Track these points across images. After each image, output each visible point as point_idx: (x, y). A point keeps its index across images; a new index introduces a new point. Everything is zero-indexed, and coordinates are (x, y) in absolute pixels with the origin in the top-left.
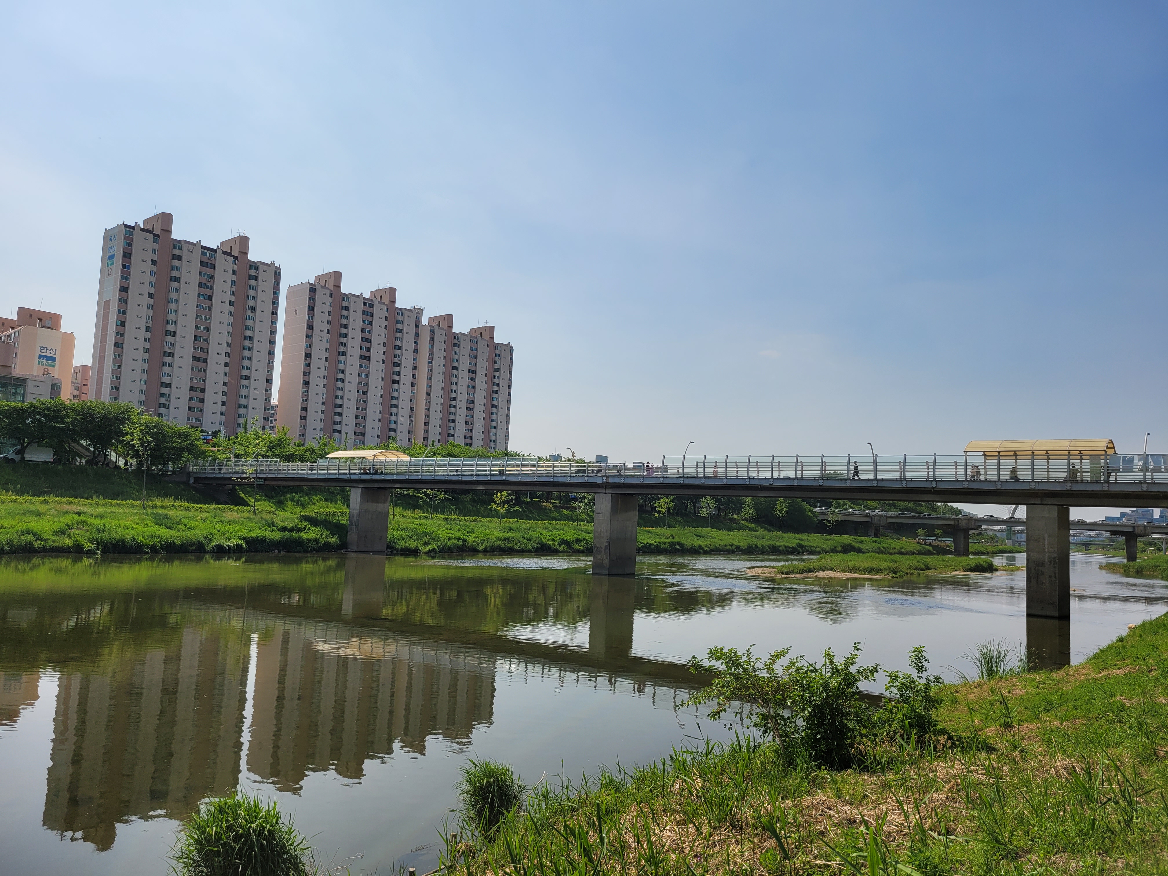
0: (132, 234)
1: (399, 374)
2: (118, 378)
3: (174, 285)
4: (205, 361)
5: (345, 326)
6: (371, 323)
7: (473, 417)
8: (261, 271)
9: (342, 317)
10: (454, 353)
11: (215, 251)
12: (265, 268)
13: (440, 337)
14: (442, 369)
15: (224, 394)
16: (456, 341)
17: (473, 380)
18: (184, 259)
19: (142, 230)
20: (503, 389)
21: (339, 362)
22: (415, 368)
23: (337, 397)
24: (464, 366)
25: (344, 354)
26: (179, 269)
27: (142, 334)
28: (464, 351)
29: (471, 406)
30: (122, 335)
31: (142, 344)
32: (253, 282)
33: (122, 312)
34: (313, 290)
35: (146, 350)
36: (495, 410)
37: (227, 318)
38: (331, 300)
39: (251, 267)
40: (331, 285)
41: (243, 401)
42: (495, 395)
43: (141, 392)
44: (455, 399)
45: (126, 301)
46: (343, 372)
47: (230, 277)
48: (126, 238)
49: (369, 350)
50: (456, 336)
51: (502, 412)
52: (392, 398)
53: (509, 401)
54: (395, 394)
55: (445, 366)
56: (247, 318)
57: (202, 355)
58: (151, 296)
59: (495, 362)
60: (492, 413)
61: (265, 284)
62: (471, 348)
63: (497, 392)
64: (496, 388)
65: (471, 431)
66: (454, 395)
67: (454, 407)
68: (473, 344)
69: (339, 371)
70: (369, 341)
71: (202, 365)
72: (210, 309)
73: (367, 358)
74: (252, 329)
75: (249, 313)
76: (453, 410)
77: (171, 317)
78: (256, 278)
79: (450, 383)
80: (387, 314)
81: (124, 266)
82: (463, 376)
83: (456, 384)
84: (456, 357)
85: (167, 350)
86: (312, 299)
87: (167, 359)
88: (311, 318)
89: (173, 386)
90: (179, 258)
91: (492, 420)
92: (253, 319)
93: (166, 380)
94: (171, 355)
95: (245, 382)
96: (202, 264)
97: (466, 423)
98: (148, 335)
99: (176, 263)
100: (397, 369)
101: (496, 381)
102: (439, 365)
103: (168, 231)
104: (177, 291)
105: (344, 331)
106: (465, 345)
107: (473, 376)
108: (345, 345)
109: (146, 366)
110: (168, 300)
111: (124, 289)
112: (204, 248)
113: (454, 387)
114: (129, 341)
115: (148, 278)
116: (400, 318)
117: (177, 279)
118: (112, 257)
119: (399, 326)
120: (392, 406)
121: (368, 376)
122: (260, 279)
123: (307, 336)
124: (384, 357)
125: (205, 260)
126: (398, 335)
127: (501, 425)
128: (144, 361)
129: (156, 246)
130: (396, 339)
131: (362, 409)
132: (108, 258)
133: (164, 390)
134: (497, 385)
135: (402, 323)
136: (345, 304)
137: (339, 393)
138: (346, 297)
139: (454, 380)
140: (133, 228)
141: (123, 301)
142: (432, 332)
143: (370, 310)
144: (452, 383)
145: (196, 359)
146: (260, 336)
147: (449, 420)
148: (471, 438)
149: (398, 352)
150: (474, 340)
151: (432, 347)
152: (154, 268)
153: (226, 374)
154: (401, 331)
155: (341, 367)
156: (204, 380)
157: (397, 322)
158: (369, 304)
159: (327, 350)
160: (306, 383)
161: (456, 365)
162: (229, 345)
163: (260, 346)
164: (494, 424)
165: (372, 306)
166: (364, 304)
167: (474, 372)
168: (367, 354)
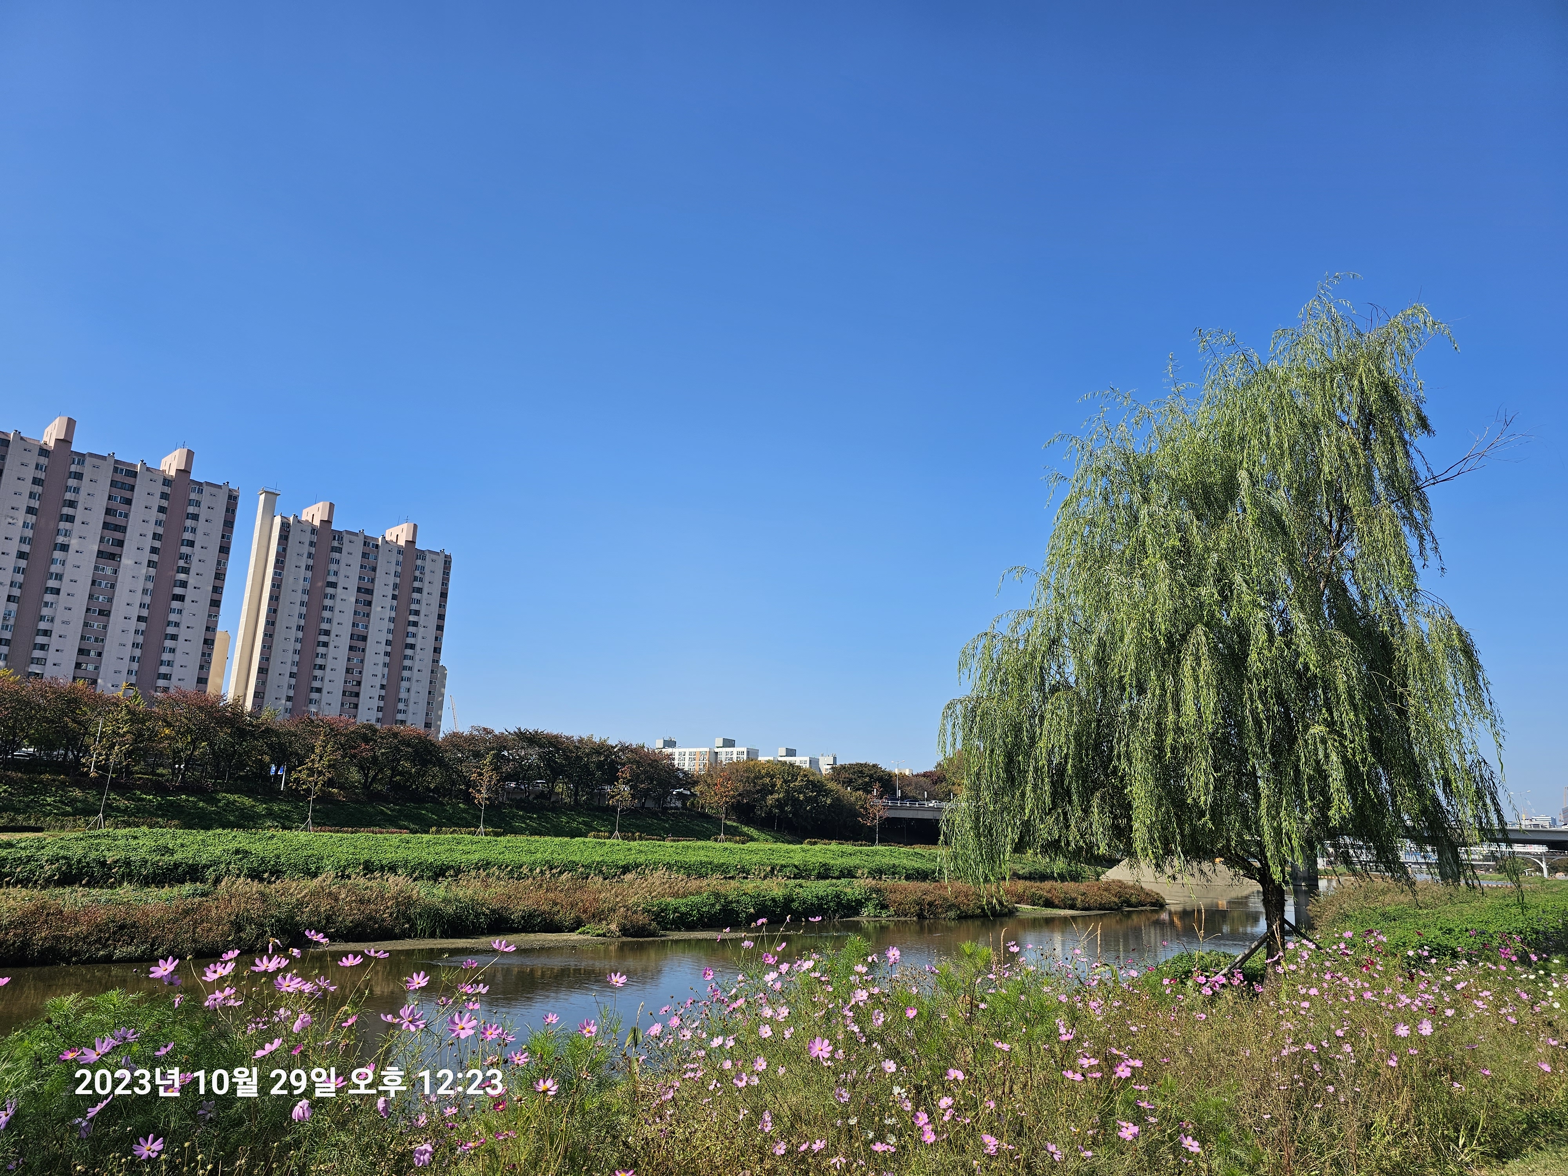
1: (184, 584)
5: (71, 504)
6: (128, 502)
7: (362, 661)
9: (67, 489)
10: (329, 561)
14: (303, 585)
16: (336, 544)
17: (367, 603)
20: (428, 621)
21: (53, 561)
23: (39, 618)
24: (349, 582)
25: (63, 548)
28: (351, 560)
29: (360, 644)
36: (407, 652)
38: (45, 461)
42: (415, 630)
44: (327, 633)
46: (59, 577)
49: (120, 543)
50: (339, 536)
52: (166, 623)
53: (438, 639)
54: (173, 617)
55: (309, 580)
59: (413, 578)
60: (403, 657)
62: (365, 555)
63: (414, 624)
64: (416, 618)
65: (359, 683)
66: (325, 626)
67: (325, 645)
68: (370, 549)
69: (49, 575)
70: (120, 529)
73: (115, 557)
76: (321, 650)
79: (321, 608)
80: (168, 490)
82: (347, 597)
83: (331, 609)
84: (333, 567)
91: (403, 668)
97: (348, 671)
100: (181, 577)
101: (414, 607)
102: (297, 578)
105: (67, 511)
106: (353, 550)
107: (368, 597)
108: (68, 534)
113: (326, 614)
116: (196, 496)
119: (191, 510)
121: (113, 586)
126: (189, 523)
130: (183, 529)
131: (96, 640)
134: (417, 613)
135: (197, 504)
136: (76, 468)
137: (46, 612)
138: (81, 459)
139: (328, 602)
142: (286, 527)
143: (128, 480)
144: (325, 608)
148: (357, 695)
149: (185, 550)
154: (195, 517)
155: (55, 568)
157: (189, 502)
158: (125, 471)
159: (24, 540)
161: (331, 579)
164: (406, 673)
165: (134, 475)
166: (116, 470)
167: (370, 592)
168: (115, 550)
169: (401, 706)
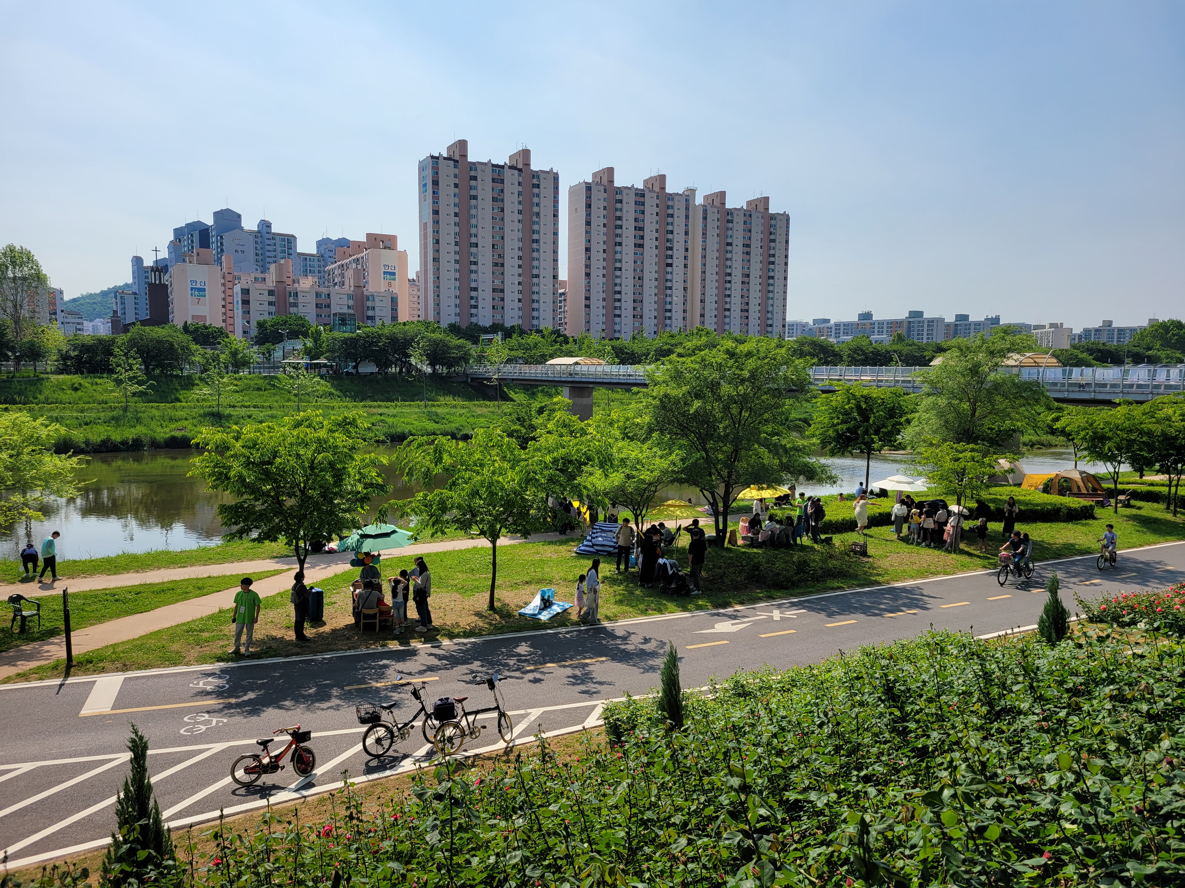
0: (437, 163)
1: (671, 257)
2: (438, 287)
3: (473, 202)
4: (503, 265)
5: (620, 218)
6: (643, 212)
7: (748, 290)
8: (541, 178)
9: (616, 210)
10: (728, 229)
11: (502, 167)
12: (545, 175)
13: (712, 216)
14: (716, 247)
15: (520, 292)
16: (729, 218)
17: (748, 253)
18: (479, 179)
19: (445, 158)
20: (779, 260)
21: (616, 252)
22: (687, 250)
23: (616, 285)
24: (738, 240)
25: (620, 244)
26: (475, 188)
27: (453, 248)
28: (738, 227)
29: (746, 280)
30: (438, 251)
31: (453, 257)
32: (536, 190)
33: (436, 232)
34: (589, 187)
35: (457, 262)
36: (771, 281)
37: (518, 226)
38: (605, 195)
39: (533, 177)
40: (605, 181)
41: (535, 297)
42: (772, 267)
43: (456, 297)
44: (730, 275)
45: (438, 222)
46: (620, 261)
47: (517, 189)
48: (433, 168)
49: (642, 238)
50: (730, 212)
51: (779, 282)
52: (667, 280)
53: (786, 271)
54: (669, 277)
55: (719, 243)
56: (534, 223)
57: (500, 261)
58: (456, 215)
59: (771, 233)
60: (769, 285)
61: (545, 190)
62: (745, 222)
63: (773, 263)
64: (772, 259)
65: (747, 304)
66: (728, 271)
67: (730, 282)
68: (747, 218)
69: (616, 261)
70: (641, 229)
71: (500, 269)
72: (503, 219)
73: (641, 246)
74: (538, 232)
75: (535, 219)
76: (728, 285)
77: (473, 231)
78: (538, 186)
79: (724, 259)
80: (658, 202)
81: (434, 193)
82: (738, 251)
83: (731, 259)
84: (730, 233)
85: (473, 259)
86: (589, 197)
87: (473, 267)
88: (588, 215)
89: (480, 290)
90: (475, 178)
91: (769, 292)
92: (538, 223)
93: (473, 285)
94: (475, 263)
95: (535, 280)
96: (494, 180)
97: (742, 297)
98: (457, 249)
99: (473, 183)
100: (669, 252)
101: (772, 252)
102: (713, 242)
103: (465, 156)
104: (476, 207)
105: (619, 223)
106: (739, 220)
107: (748, 249)
108: (620, 236)
109: (457, 275)
110: (470, 217)
111: (436, 212)
112: (493, 166)
113: (729, 263)
114: (443, 256)
115: (453, 200)
116: (670, 203)
117: (475, 198)
118: (425, 185)
119: (670, 211)
120: (666, 288)
121: (642, 263)
122: (541, 187)
123: (587, 232)
124: (657, 243)
125: (496, 177)
126: (670, 220)
127: (778, 296)
128: (456, 270)
129: (457, 171)
130: (668, 224)
131: (639, 294)
132: (423, 186)
133: (473, 294)
134: (774, 256)
135: (672, 207)
136: (618, 197)
137: (618, 281)
138: (619, 191)
139: (729, 256)
140: (437, 158)
141: (436, 222)
142: (705, 212)
143: (641, 200)
144: (727, 259)
145: (496, 264)
146: (545, 238)
147: (724, 295)
148: (747, 311)
149: (670, 236)
150: (748, 213)
151: (706, 226)
152: (457, 190)
153: (520, 275)
154: (672, 216)
155: (618, 256)
156: (503, 282)
157: (668, 207)
158: (640, 194)
159: (604, 243)
160: (588, 275)
161: (729, 241)
162: (520, 249)
163: (545, 247)
164: (771, 295)
165: (643, 195)
166: (636, 194)
167: (748, 246)
168: (641, 242)
169: (769, 315)
